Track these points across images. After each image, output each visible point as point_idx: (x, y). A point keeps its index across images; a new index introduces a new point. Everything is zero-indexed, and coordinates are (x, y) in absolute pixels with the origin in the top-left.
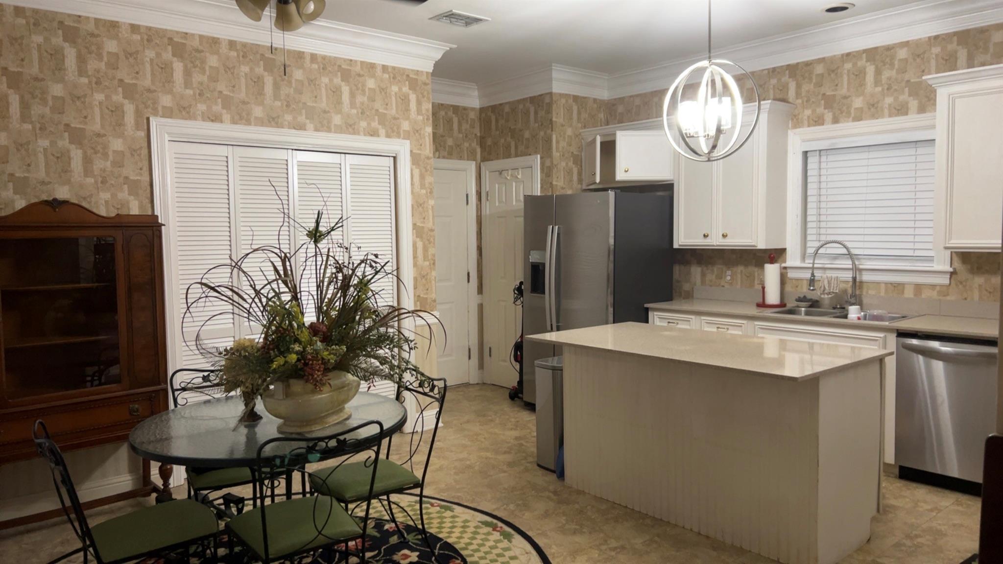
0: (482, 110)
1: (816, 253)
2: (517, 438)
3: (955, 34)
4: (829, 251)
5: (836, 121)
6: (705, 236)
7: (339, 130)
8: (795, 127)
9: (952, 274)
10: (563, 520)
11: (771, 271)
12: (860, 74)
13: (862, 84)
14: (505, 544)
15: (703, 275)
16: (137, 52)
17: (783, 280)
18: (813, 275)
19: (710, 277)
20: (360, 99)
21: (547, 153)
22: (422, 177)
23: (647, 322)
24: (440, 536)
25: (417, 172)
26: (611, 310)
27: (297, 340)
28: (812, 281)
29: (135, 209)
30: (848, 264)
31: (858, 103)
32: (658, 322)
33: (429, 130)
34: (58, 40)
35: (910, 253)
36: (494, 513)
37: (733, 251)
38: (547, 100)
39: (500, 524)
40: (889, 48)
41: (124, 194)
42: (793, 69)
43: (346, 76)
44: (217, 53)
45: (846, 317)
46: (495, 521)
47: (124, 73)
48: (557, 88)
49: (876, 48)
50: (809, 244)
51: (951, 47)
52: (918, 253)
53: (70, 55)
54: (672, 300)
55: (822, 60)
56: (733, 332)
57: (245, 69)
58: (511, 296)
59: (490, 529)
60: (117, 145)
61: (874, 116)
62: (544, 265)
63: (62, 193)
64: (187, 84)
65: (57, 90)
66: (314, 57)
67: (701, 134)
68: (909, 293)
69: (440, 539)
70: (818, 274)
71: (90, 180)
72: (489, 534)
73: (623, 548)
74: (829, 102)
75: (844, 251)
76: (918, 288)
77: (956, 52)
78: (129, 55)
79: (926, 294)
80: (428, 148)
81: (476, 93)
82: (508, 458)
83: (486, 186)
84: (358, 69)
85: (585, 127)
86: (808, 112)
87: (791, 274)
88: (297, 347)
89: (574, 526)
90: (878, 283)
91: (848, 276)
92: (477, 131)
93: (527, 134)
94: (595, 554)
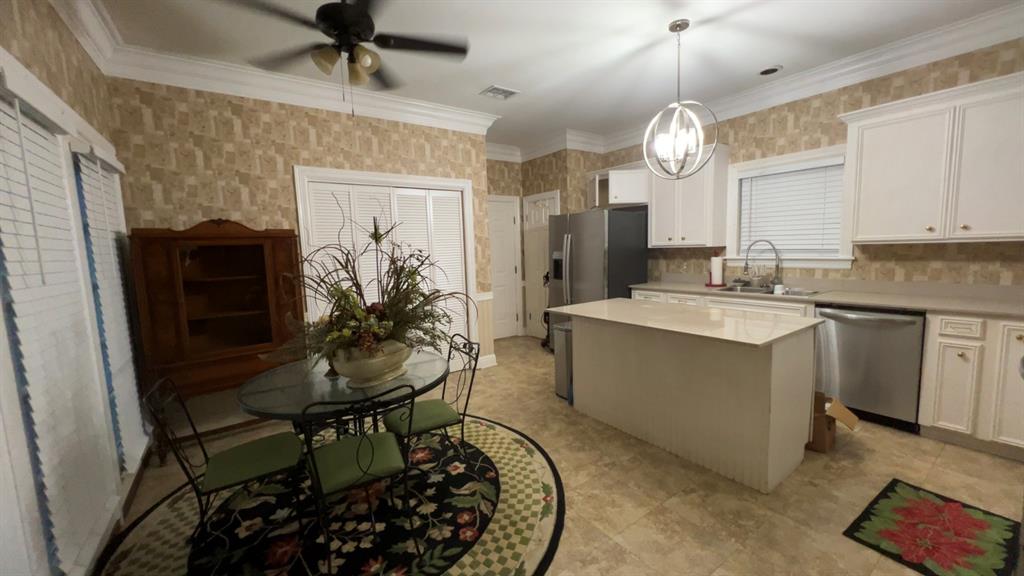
0: (523, 164)
1: (749, 249)
2: (545, 374)
3: (861, 84)
4: (757, 248)
5: (764, 155)
6: (670, 239)
7: (424, 173)
8: (733, 162)
9: (853, 261)
10: (571, 438)
11: (716, 263)
12: (783, 122)
13: (785, 128)
14: (528, 459)
15: (668, 266)
16: (284, 122)
17: (724, 268)
18: (747, 264)
19: (672, 267)
20: (437, 153)
21: (564, 188)
22: (480, 204)
23: (630, 297)
24: (483, 450)
25: (477, 201)
26: (606, 290)
27: (354, 317)
28: (746, 268)
29: (286, 226)
30: (773, 256)
31: (781, 142)
32: (637, 297)
33: (485, 173)
34: (228, 114)
35: (820, 247)
36: (523, 432)
37: (688, 249)
38: (564, 153)
39: (526, 442)
40: (805, 101)
41: (278, 217)
42: (732, 122)
43: (428, 138)
44: (339, 122)
45: (772, 293)
46: (523, 439)
47: (275, 136)
48: (570, 146)
49: (795, 102)
50: (743, 243)
51: (857, 95)
52: (825, 247)
53: (237, 124)
54: (646, 282)
55: (754, 114)
56: (690, 303)
57: (359, 133)
58: (542, 281)
59: (518, 446)
60: (272, 184)
61: (793, 151)
62: (561, 260)
63: (235, 217)
64: (319, 143)
65: (229, 147)
66: (405, 125)
67: (672, 158)
68: (818, 275)
69: (483, 453)
70: (750, 263)
71: (255, 208)
72: (517, 449)
73: (614, 464)
74: (759, 143)
75: (770, 247)
76: (826, 272)
77: (861, 97)
78: (279, 124)
79: (832, 275)
80: (484, 186)
81: (519, 154)
82: (538, 388)
83: (526, 212)
84: (436, 133)
85: (588, 171)
86: (743, 151)
87: (729, 264)
88: (353, 323)
89: (578, 444)
90: (795, 269)
91: (774, 264)
92: (520, 177)
93: (551, 178)
94: (593, 469)
